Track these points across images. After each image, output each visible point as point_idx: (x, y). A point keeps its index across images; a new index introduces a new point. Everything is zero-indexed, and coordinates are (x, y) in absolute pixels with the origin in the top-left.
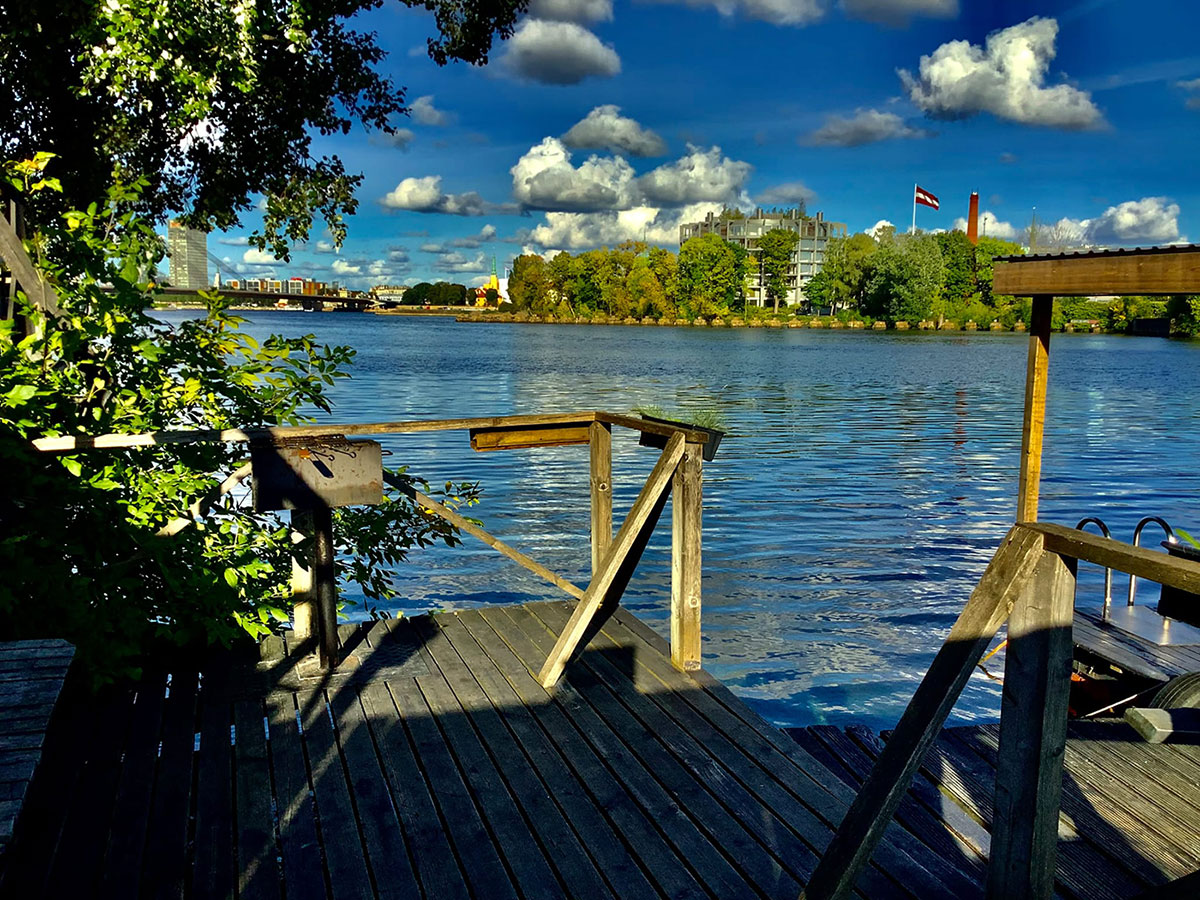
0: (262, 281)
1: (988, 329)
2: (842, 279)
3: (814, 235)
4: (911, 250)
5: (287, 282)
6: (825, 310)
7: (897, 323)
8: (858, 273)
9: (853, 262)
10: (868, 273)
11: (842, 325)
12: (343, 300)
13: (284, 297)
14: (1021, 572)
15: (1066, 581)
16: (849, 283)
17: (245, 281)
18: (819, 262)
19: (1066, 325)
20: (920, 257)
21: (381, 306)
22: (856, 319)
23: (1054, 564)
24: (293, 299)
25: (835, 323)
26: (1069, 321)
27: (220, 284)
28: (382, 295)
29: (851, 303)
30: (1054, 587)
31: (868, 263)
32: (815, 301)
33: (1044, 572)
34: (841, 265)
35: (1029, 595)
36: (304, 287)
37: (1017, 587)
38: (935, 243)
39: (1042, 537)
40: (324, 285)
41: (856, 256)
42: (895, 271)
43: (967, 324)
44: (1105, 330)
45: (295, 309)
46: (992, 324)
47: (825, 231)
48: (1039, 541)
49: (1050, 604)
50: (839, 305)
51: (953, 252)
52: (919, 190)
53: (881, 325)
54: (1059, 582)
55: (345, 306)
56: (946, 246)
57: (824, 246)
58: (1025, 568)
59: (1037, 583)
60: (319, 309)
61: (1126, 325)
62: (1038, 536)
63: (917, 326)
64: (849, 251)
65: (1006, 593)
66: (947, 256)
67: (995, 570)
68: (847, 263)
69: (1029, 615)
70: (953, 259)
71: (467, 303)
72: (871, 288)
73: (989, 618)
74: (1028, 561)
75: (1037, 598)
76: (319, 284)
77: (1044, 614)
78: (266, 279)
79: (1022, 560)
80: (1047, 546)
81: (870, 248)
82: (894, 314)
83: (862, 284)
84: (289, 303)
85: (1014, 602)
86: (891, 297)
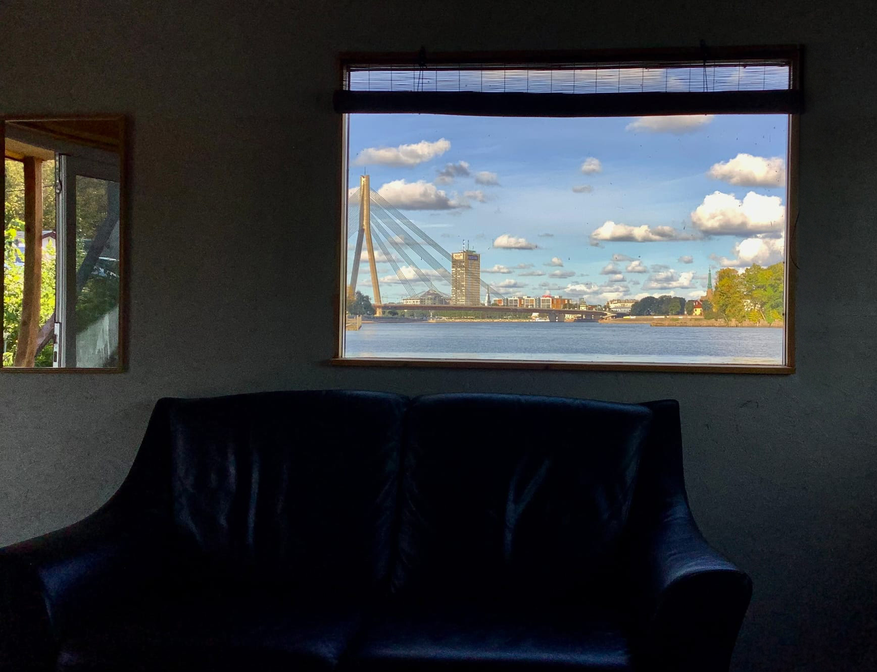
0: (521, 299)
5: (539, 299)
12: (582, 312)
13: (535, 311)
17: (507, 300)
21: (612, 317)
24: (542, 313)
27: (489, 302)
28: (615, 308)
36: (553, 303)
40: (568, 301)
45: (544, 321)
55: (584, 317)
60: (562, 321)
71: (686, 313)
76: (565, 300)
78: (524, 297)
84: (539, 316)
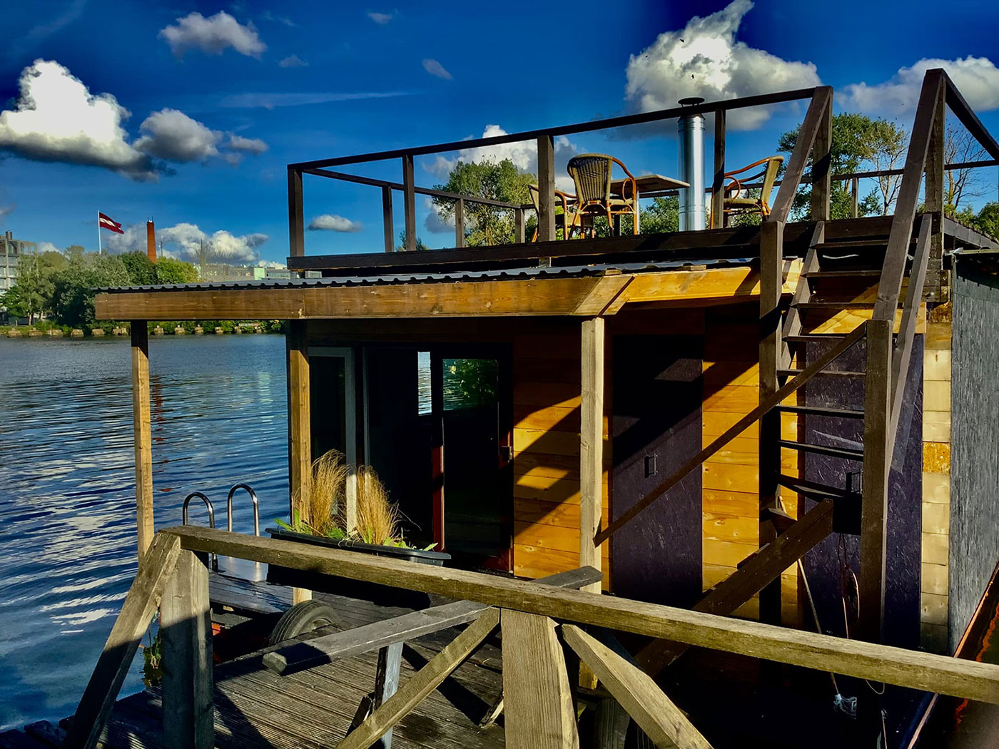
1: (174, 333)
2: (37, 291)
3: (5, 252)
4: (99, 267)
6: (23, 322)
7: (94, 330)
8: (52, 286)
9: (46, 276)
10: (61, 287)
11: (41, 333)
14: (164, 572)
15: (201, 571)
16: (44, 295)
18: (12, 276)
19: (236, 328)
20: (108, 273)
22: (54, 328)
23: (189, 560)
25: (34, 331)
26: (237, 325)
29: (48, 314)
30: (192, 578)
31: (61, 278)
32: (12, 312)
33: (182, 566)
34: (35, 279)
35: (173, 588)
37: (161, 584)
38: (120, 262)
39: (179, 539)
41: (48, 271)
42: (86, 285)
43: (156, 329)
44: (265, 331)
46: (176, 329)
47: (15, 249)
48: (177, 543)
49: (190, 591)
50: (36, 316)
51: (138, 269)
52: (102, 216)
53: (78, 332)
54: (195, 573)
56: (130, 264)
57: (15, 262)
58: (168, 567)
59: (179, 576)
61: (280, 326)
62: (175, 539)
63: (111, 333)
64: (40, 267)
65: (154, 590)
66: (132, 273)
67: (144, 572)
68: (41, 278)
69: (175, 604)
70: (138, 275)
72: (66, 299)
73: (142, 614)
74: (169, 561)
75: (180, 588)
77: (186, 600)
79: (165, 561)
80: (184, 546)
81: (63, 265)
82: (89, 322)
83: (56, 295)
85: (161, 596)
86: (85, 307)
